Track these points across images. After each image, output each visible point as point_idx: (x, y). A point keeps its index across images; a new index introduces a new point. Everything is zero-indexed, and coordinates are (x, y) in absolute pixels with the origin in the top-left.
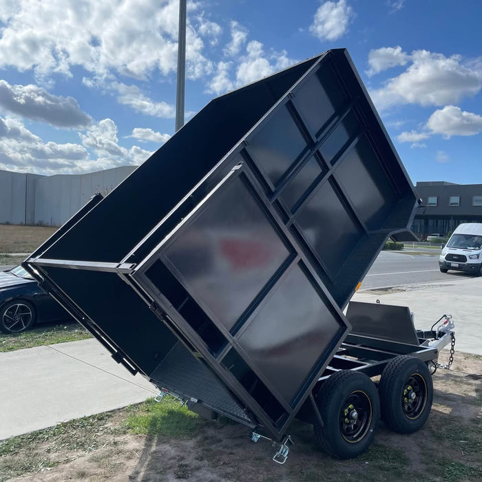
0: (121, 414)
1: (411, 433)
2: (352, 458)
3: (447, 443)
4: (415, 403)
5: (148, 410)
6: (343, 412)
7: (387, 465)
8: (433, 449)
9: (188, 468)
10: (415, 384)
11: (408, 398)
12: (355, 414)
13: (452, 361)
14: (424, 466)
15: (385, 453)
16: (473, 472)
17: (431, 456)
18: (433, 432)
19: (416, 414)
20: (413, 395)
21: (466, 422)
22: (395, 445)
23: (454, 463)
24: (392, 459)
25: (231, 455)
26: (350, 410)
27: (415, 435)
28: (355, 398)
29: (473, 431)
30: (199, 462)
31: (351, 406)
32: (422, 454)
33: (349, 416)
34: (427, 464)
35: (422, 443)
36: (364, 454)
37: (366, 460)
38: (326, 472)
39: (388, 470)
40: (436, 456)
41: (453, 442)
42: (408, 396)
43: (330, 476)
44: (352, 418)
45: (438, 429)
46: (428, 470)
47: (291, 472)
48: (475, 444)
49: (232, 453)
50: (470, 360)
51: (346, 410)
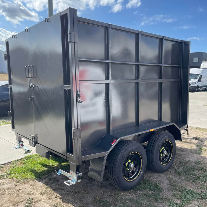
0: (8, 166)
1: (164, 172)
2: (131, 189)
3: (183, 177)
4: (166, 156)
5: (24, 163)
6: (125, 164)
7: (150, 192)
8: (176, 182)
9: (33, 201)
10: (167, 146)
11: (162, 154)
12: (132, 165)
13: (185, 132)
14: (171, 193)
15: (149, 185)
16: (199, 196)
17: (175, 186)
18: (176, 171)
19: (167, 162)
20: (165, 152)
21: (193, 164)
22: (155, 179)
23: (187, 191)
24: (153, 189)
25: (62, 191)
26: (129, 163)
27: (166, 172)
28: (132, 156)
29: (197, 169)
30: (41, 196)
31: (130, 161)
32: (170, 185)
33: (129, 166)
34: (172, 191)
35: (170, 178)
36: (138, 187)
37: (139, 190)
38: (114, 200)
39: (150, 196)
40: (177, 186)
41: (187, 176)
42: (162, 153)
43: (117, 203)
44: (131, 168)
45: (178, 168)
46: (173, 196)
47: (94, 201)
48: (198, 178)
49: (62, 189)
50: (193, 130)
51: (127, 163)
